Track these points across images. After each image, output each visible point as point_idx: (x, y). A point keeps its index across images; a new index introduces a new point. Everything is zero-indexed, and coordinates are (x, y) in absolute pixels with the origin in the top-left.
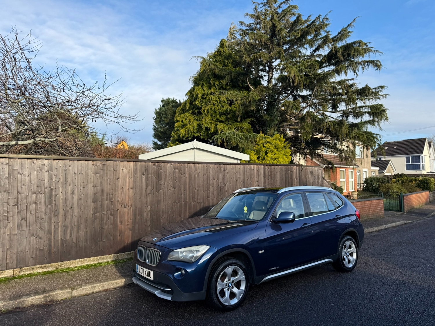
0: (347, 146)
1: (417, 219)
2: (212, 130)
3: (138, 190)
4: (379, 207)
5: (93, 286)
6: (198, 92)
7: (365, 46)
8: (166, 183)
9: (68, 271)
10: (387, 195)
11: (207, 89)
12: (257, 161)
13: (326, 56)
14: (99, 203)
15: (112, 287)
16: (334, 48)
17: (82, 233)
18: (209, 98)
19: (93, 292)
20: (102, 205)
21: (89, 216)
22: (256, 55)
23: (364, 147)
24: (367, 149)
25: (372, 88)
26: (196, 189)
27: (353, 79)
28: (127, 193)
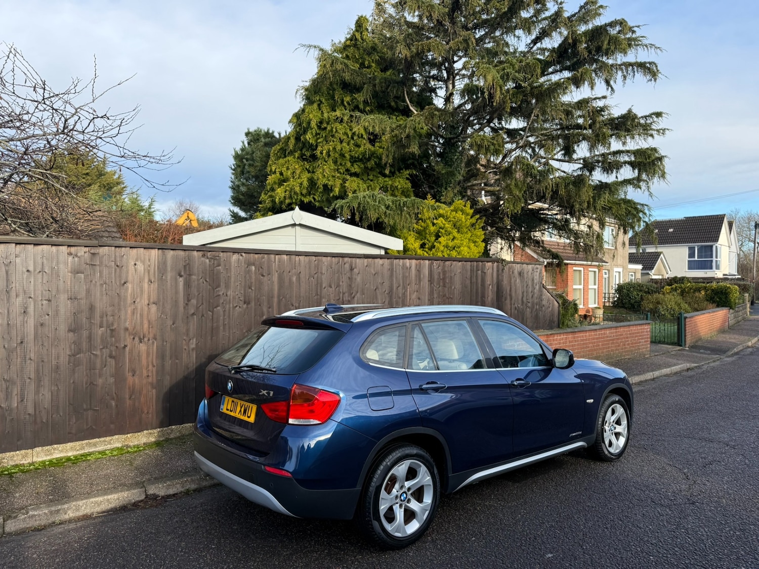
0: (588, 226)
1: (709, 359)
2: (337, 190)
3: (168, 307)
4: (642, 339)
5: (53, 509)
6: (311, 116)
7: (631, 34)
8: (229, 293)
9: (14, 473)
10: (655, 314)
11: (329, 110)
12: (420, 252)
13: (556, 50)
14: (85, 334)
15: (98, 509)
16: (570, 33)
17: (46, 396)
18: (332, 128)
19: (54, 523)
20: (90, 338)
21: (62, 359)
22: (422, 44)
23: (619, 228)
24: (625, 232)
25: (639, 116)
26: (293, 305)
27: (604, 97)
28: (145, 313)
